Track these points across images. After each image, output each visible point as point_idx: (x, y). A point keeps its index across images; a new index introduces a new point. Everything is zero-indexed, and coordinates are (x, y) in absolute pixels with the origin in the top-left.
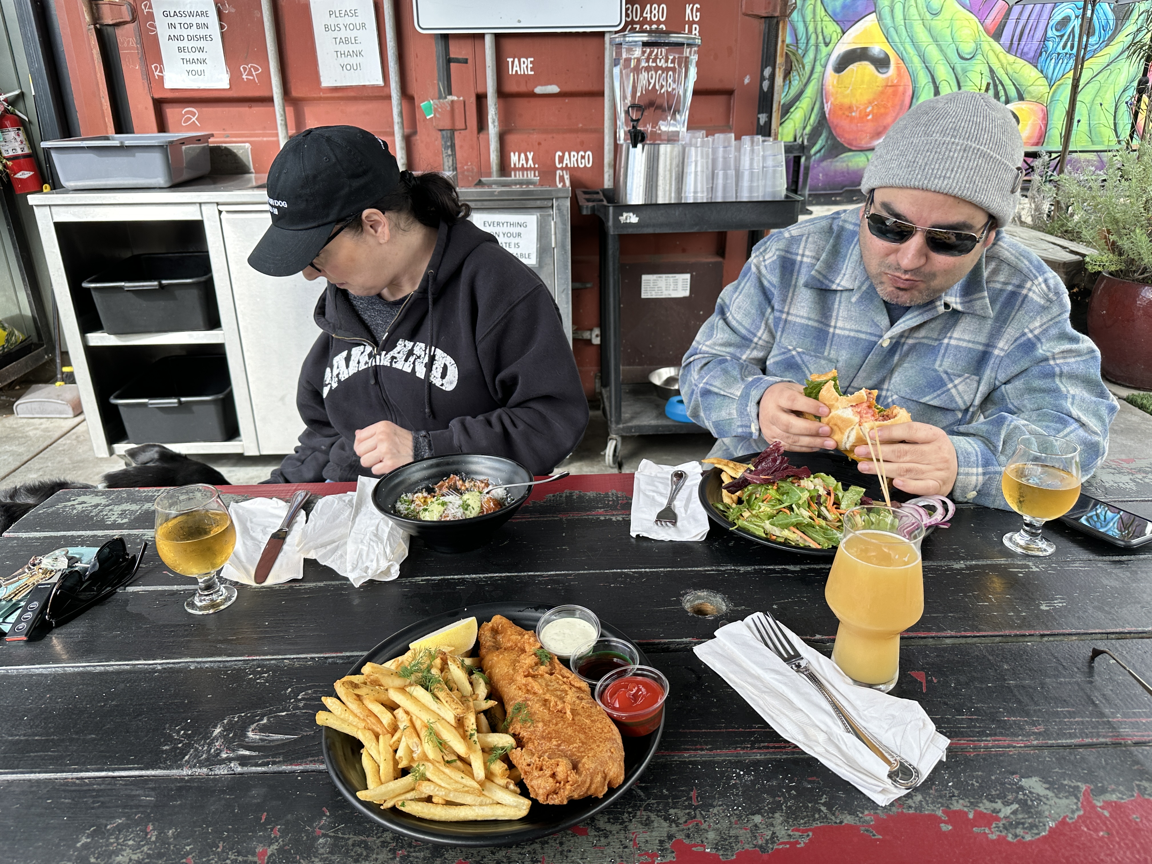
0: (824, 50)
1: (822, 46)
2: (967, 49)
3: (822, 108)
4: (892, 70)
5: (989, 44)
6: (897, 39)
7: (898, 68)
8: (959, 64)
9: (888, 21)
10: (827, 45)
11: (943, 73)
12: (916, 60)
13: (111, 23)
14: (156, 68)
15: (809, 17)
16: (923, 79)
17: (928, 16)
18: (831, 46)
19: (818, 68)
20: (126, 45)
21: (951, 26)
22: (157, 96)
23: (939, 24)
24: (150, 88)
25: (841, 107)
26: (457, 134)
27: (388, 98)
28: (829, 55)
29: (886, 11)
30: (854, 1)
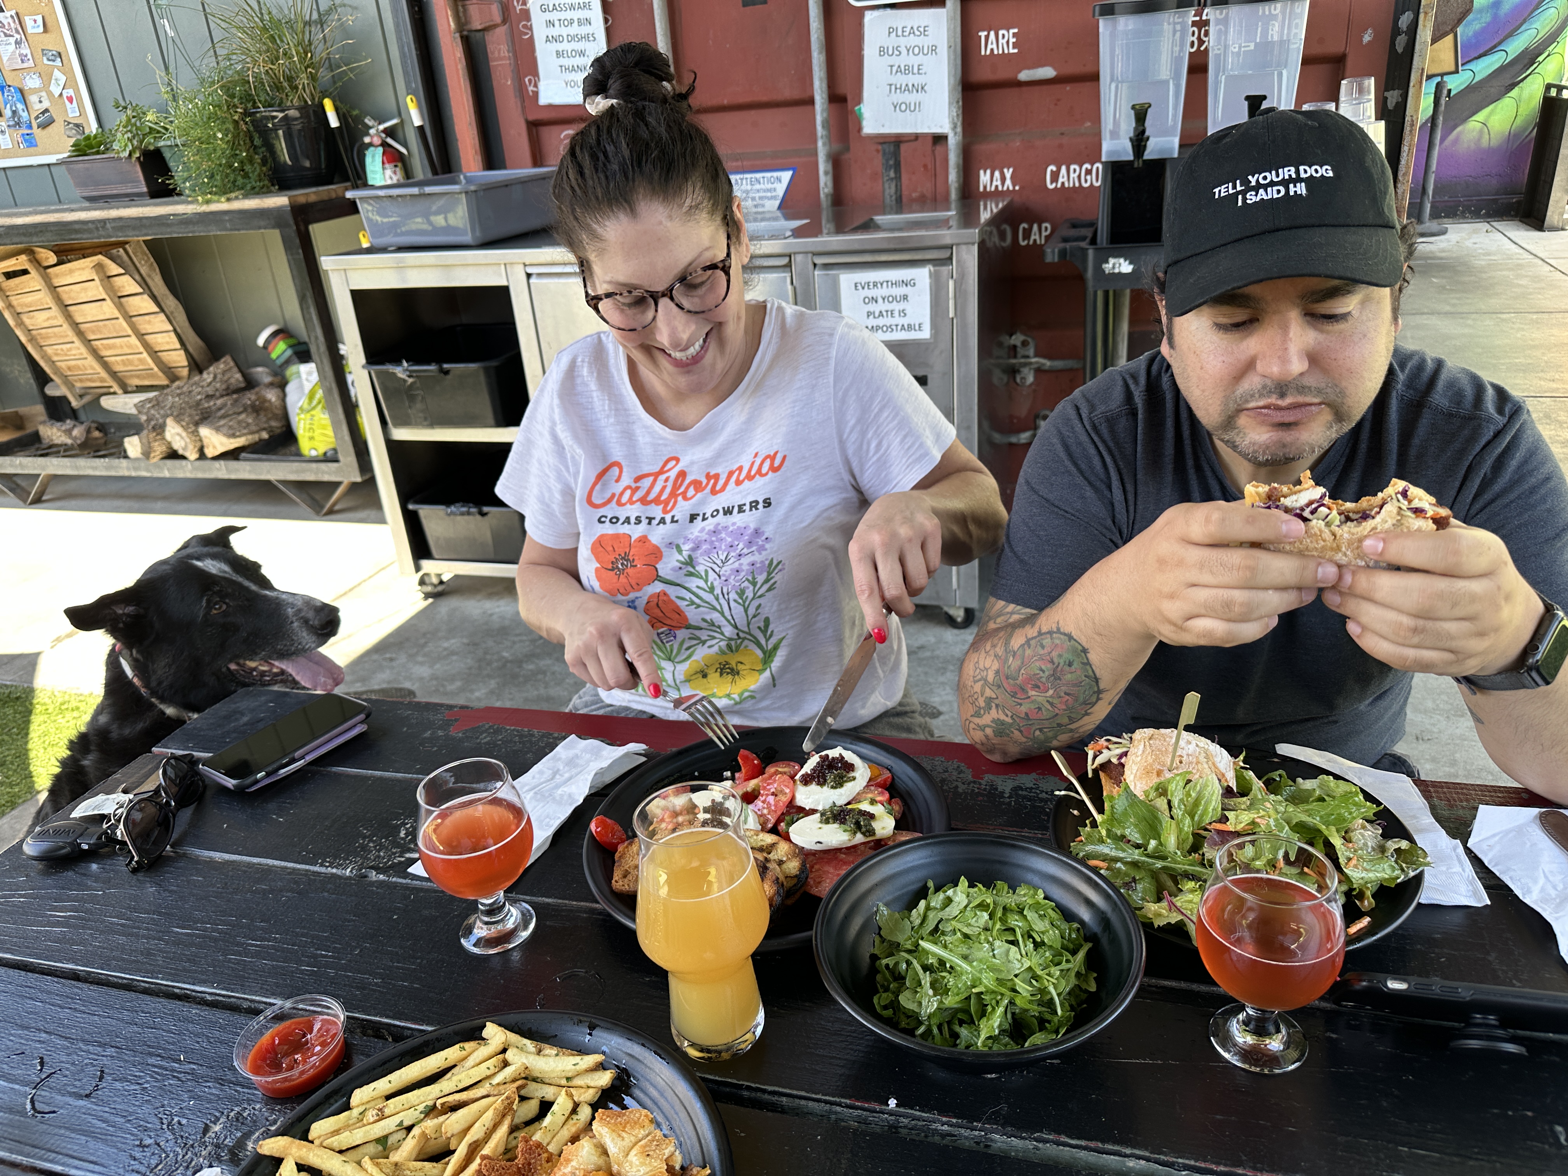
13: (479, 27)
14: (530, 81)
20: (496, 54)
22: (531, 118)
24: (523, 108)
26: (903, 147)
27: (811, 102)
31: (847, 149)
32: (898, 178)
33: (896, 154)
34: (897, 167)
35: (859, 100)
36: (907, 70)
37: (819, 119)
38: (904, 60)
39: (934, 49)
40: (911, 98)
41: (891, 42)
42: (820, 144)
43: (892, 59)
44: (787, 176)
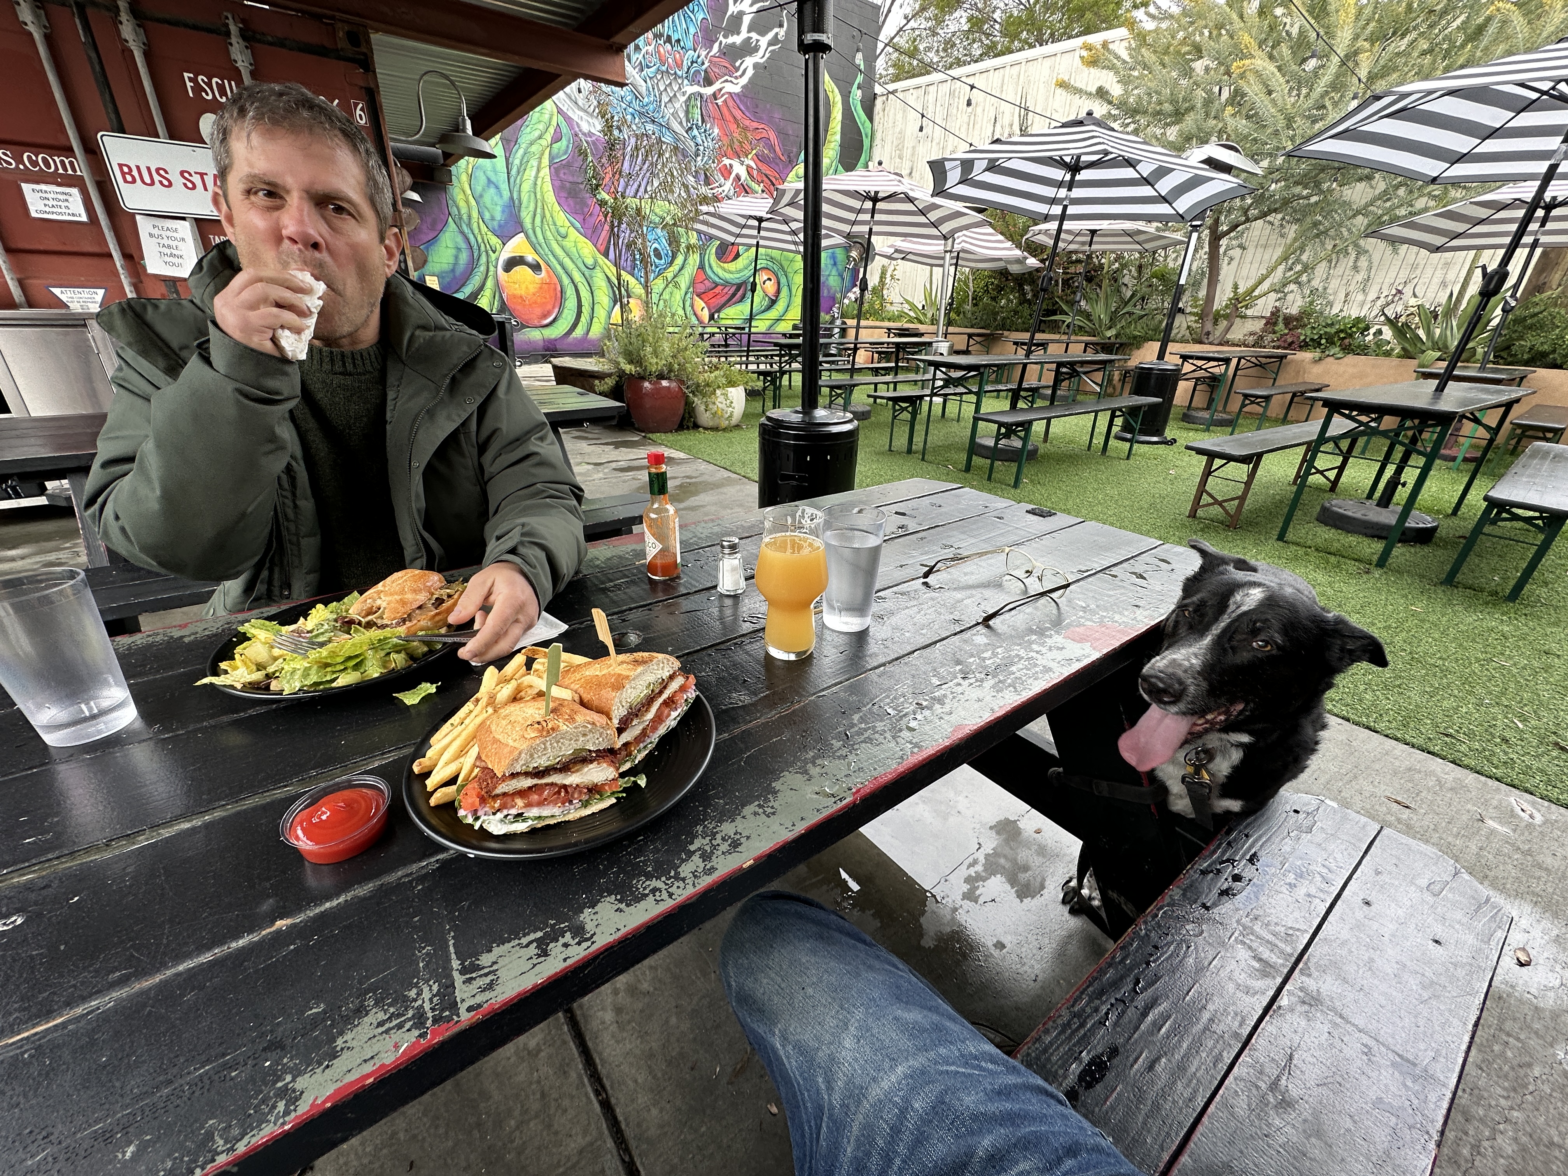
0: (493, 256)
1: (491, 252)
2: (590, 262)
3: (501, 296)
4: (544, 273)
5: (601, 259)
6: (542, 252)
7: (548, 272)
8: (587, 272)
9: (533, 239)
10: (494, 252)
11: (577, 277)
12: (558, 267)
15: (476, 231)
16: (566, 281)
17: (560, 238)
18: (497, 253)
19: (492, 268)
21: (576, 246)
23: (568, 244)
25: (514, 296)
26: (178, 284)
27: (110, 255)
28: (497, 259)
29: (530, 232)
30: (506, 223)
31: (141, 281)
33: (175, 286)
35: (142, 258)
36: (169, 247)
37: (119, 265)
38: (166, 242)
39: (183, 239)
40: (175, 260)
41: (156, 232)
42: (122, 277)
43: (159, 240)
44: (101, 292)
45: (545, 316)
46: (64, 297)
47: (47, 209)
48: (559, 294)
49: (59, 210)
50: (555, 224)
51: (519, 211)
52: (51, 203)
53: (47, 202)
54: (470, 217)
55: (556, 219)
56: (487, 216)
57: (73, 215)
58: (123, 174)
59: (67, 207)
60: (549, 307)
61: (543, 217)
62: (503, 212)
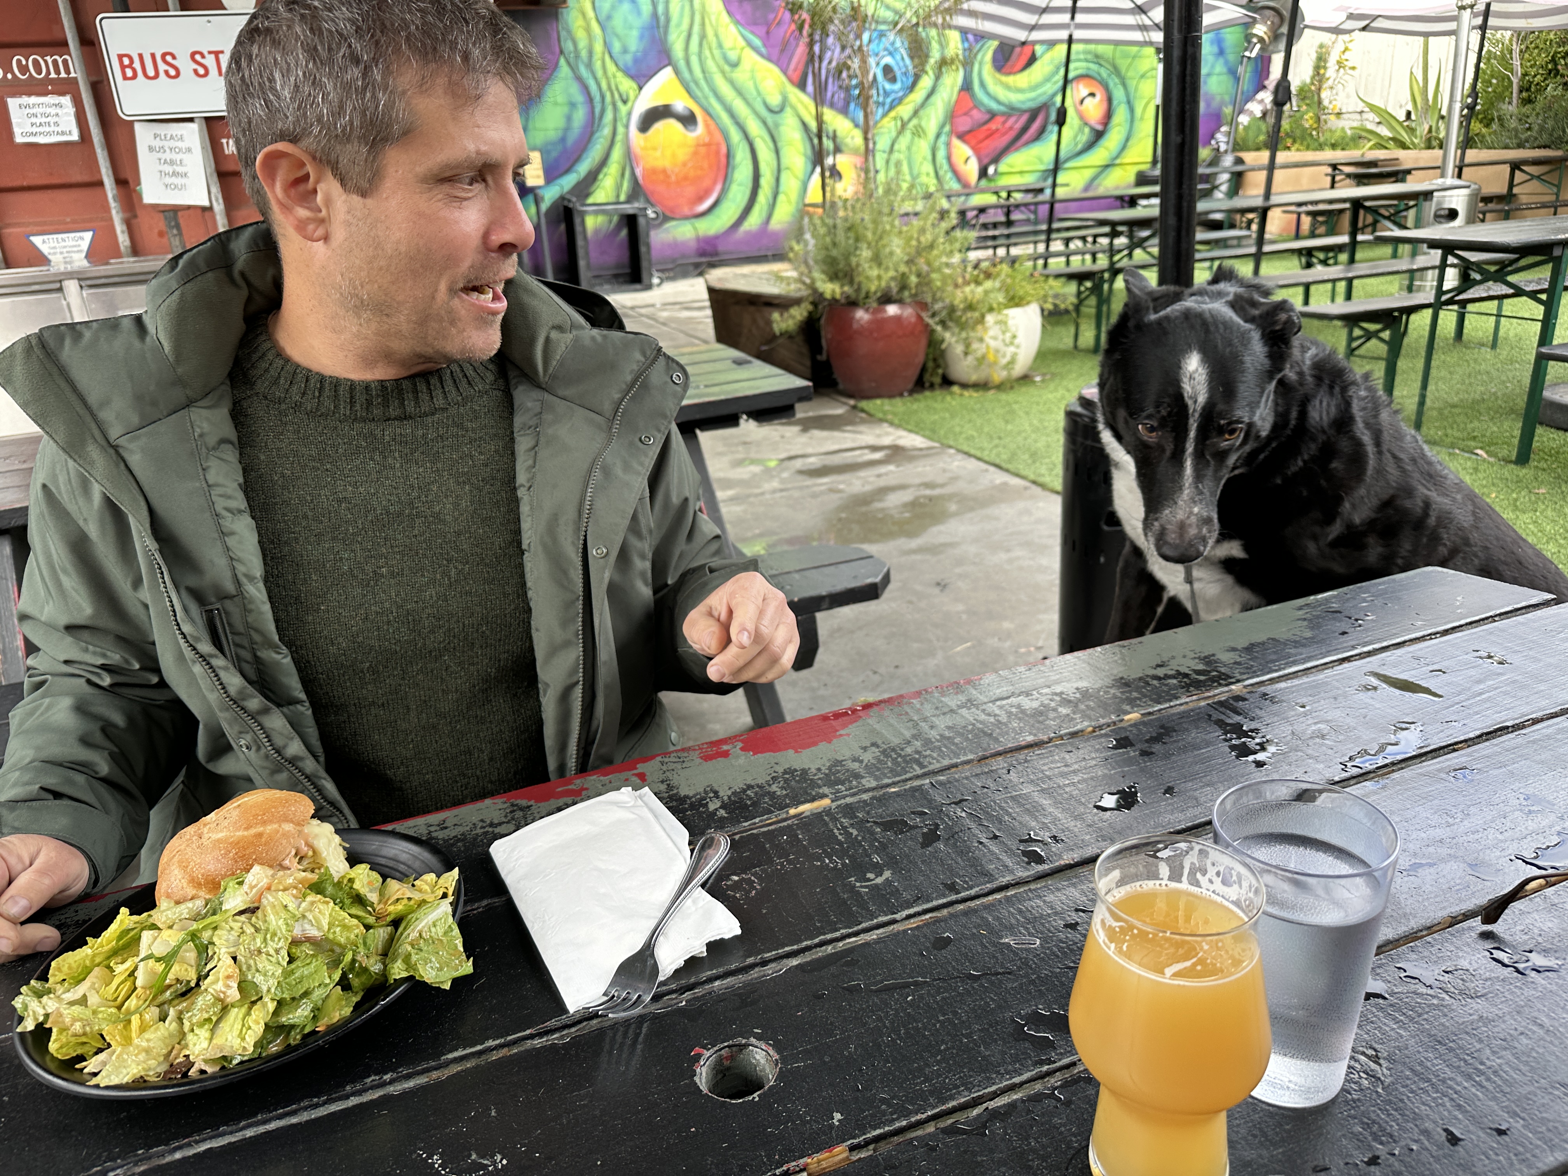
0: (623, 109)
1: (620, 104)
2: (775, 100)
3: (633, 174)
4: (700, 129)
5: (795, 94)
6: (699, 93)
7: (707, 126)
8: (769, 117)
9: (686, 75)
10: (625, 102)
11: (755, 128)
12: (724, 115)
15: (600, 73)
16: (735, 136)
17: (727, 68)
18: (630, 104)
19: (621, 130)
21: (753, 78)
23: (740, 75)
25: (654, 171)
26: (180, 214)
27: (101, 184)
28: (629, 114)
29: (682, 64)
30: (645, 53)
31: (135, 216)
32: (180, 234)
33: (175, 218)
34: (178, 226)
35: (139, 183)
36: (172, 163)
37: (110, 195)
38: (168, 156)
39: (189, 150)
40: (178, 181)
41: (157, 143)
42: (114, 212)
43: (160, 155)
44: (88, 236)
45: (701, 199)
46: (45, 249)
47: (35, 129)
48: (723, 160)
49: (47, 129)
50: (720, 46)
51: (666, 32)
52: (37, 121)
53: (34, 120)
54: (591, 53)
55: (722, 37)
56: (617, 47)
57: (63, 133)
58: (123, 67)
59: (56, 124)
60: (707, 183)
61: (703, 36)
62: (641, 37)
